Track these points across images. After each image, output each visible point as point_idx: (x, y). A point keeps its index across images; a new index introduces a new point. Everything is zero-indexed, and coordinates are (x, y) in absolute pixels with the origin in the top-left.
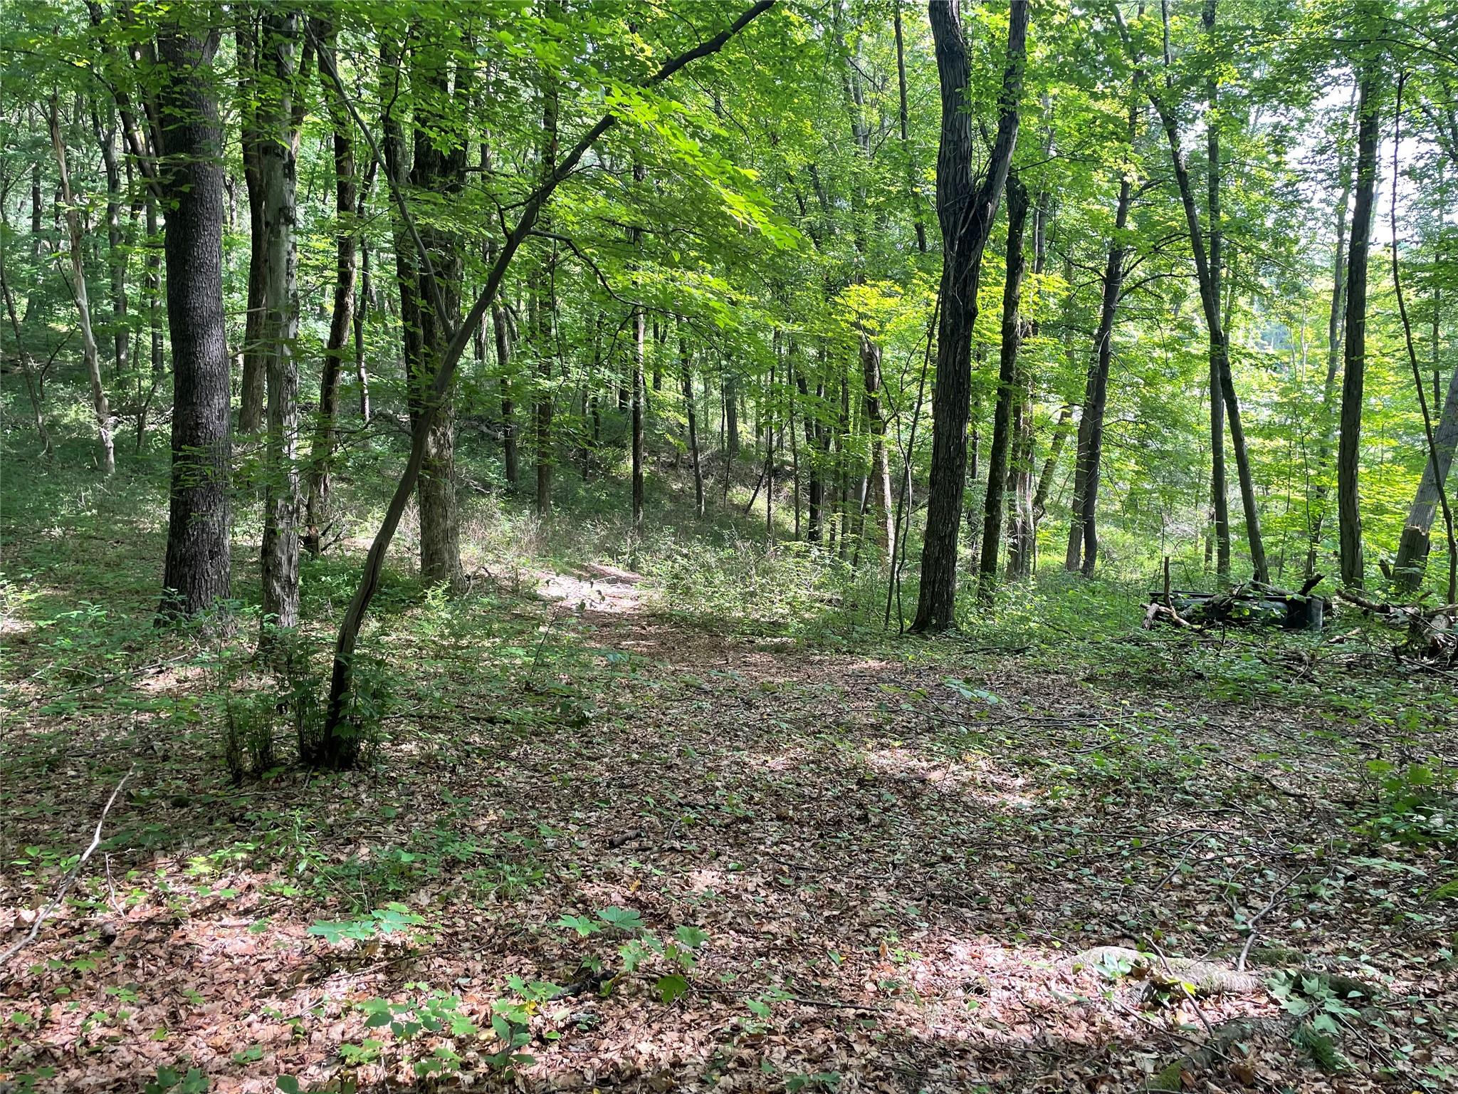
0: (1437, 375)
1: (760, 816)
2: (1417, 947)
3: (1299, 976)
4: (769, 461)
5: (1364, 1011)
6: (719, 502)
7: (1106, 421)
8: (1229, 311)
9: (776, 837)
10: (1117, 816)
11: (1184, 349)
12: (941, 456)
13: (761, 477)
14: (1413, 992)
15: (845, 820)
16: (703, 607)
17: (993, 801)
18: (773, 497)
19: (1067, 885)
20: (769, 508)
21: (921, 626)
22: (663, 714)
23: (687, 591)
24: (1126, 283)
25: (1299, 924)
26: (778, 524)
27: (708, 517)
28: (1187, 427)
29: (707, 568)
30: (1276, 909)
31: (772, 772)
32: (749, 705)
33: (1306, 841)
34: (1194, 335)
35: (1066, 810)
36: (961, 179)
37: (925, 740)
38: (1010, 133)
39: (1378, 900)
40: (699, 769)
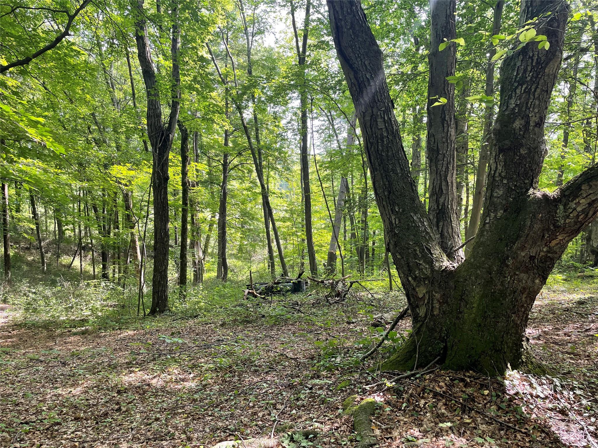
0: (334, 198)
1: (65, 420)
2: (332, 411)
3: (292, 434)
4: (80, 243)
5: (314, 442)
6: (55, 264)
7: (228, 218)
8: (268, 177)
9: (73, 429)
10: (230, 382)
11: (254, 191)
12: (158, 237)
13: (77, 251)
14: (331, 429)
15: (110, 412)
16: (45, 317)
17: (180, 387)
18: (83, 259)
19: (208, 418)
20: (81, 265)
21: (153, 312)
22: (16, 377)
23: (35, 310)
24: (231, 166)
25: (294, 411)
26: (86, 272)
27: (49, 272)
28: (257, 220)
29: (46, 298)
30: (286, 407)
31: (74, 396)
32: (64, 364)
33: (297, 377)
34: (257, 185)
35: (210, 384)
36: (158, 124)
37: (151, 365)
38: (176, 107)
39: (320, 395)
40: (34, 402)
